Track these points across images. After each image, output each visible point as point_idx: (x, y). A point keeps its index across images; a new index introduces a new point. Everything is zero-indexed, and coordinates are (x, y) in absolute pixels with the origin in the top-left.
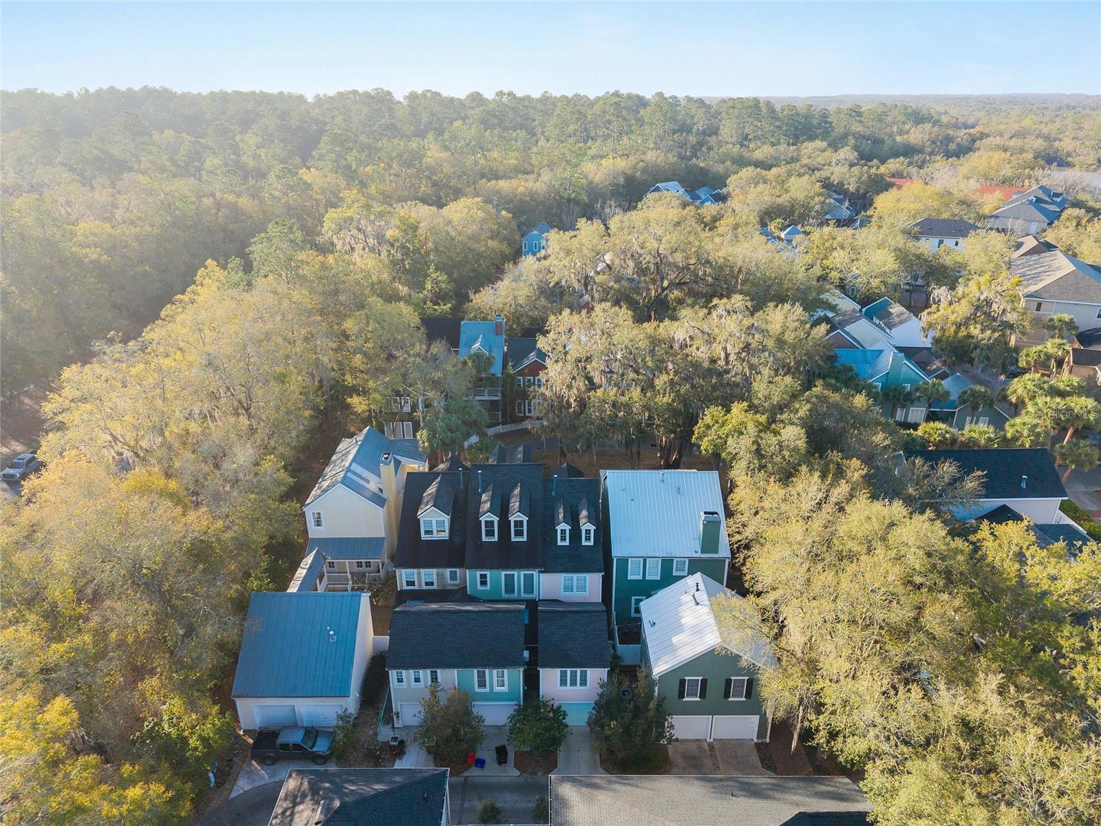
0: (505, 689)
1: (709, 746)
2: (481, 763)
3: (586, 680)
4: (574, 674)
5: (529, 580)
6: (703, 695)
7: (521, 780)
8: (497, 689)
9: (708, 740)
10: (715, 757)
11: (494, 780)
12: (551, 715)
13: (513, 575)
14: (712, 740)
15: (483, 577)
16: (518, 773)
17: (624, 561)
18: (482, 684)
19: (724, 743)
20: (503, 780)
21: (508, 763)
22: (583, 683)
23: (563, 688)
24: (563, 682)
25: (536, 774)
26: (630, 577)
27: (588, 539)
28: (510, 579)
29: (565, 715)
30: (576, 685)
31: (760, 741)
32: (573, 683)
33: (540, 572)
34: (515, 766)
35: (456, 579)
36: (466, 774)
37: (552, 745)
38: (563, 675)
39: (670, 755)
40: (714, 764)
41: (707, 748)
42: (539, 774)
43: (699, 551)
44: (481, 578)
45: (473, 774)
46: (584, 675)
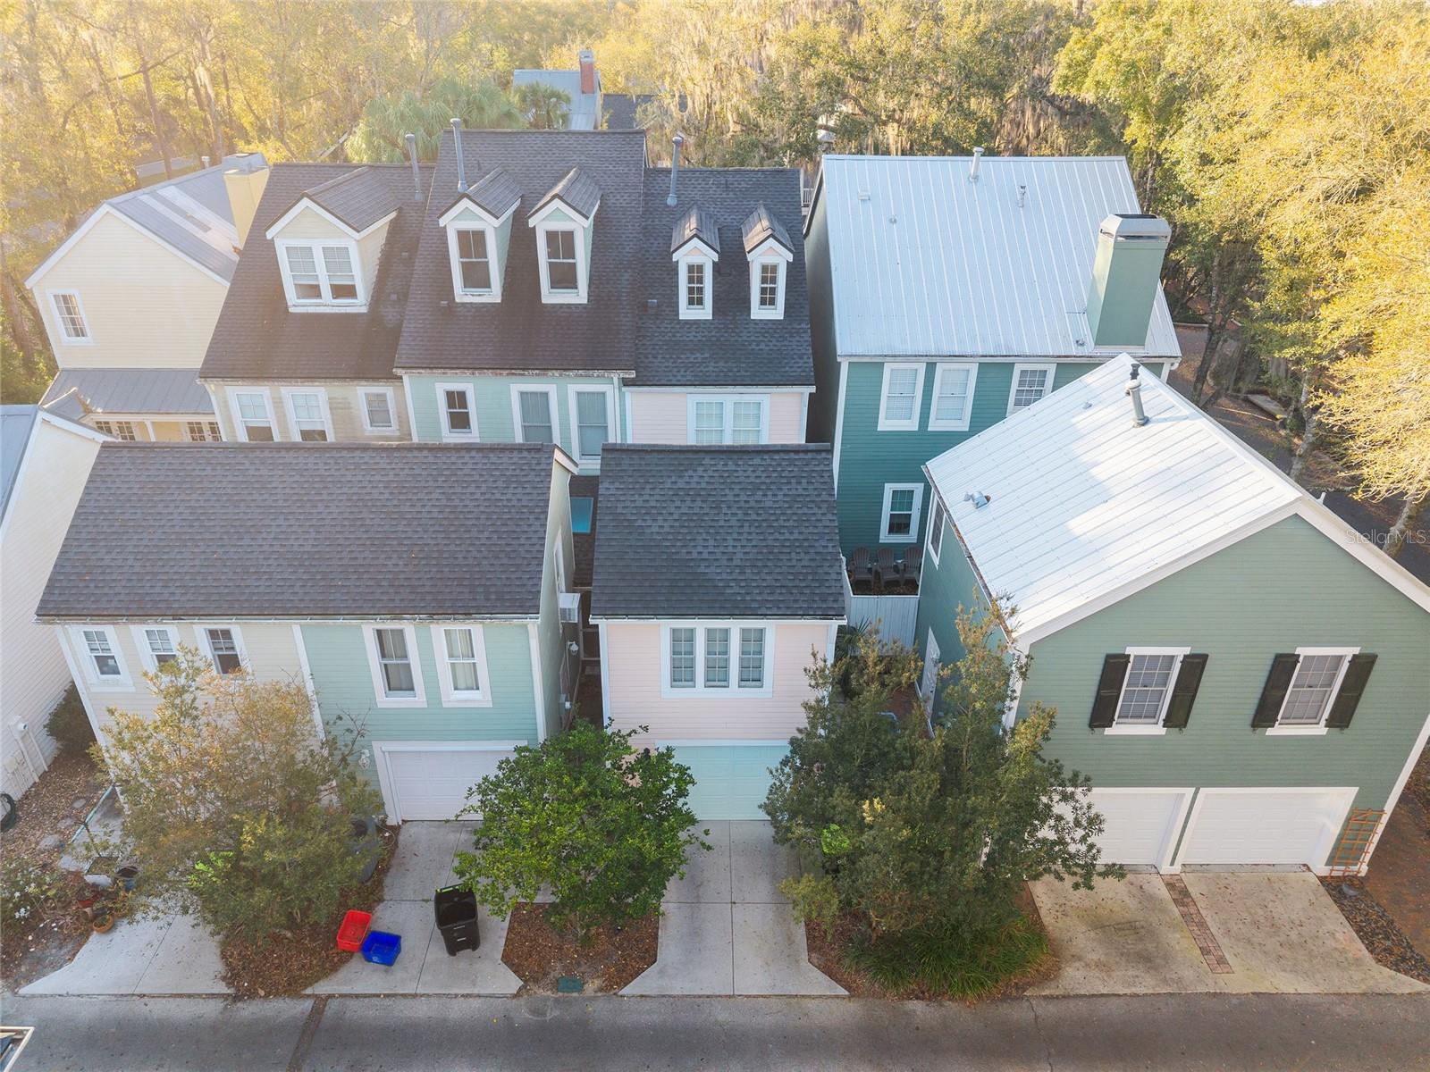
0: (480, 698)
1: (1171, 886)
2: (384, 947)
3: (759, 667)
4: (718, 641)
5: (592, 410)
6: (1178, 717)
7: (522, 1013)
8: (455, 698)
9: (1166, 869)
10: (1202, 924)
11: (420, 1011)
12: (635, 782)
13: (546, 395)
14: (1177, 868)
15: (456, 400)
16: (513, 983)
17: (871, 368)
18: (398, 680)
19: (1224, 879)
20: (458, 1011)
21: (484, 948)
22: (752, 674)
23: (683, 693)
24: (681, 673)
25: (579, 987)
26: (884, 425)
27: (768, 299)
28: (535, 406)
29: (684, 779)
30: (724, 681)
31: (1339, 871)
32: (717, 676)
33: (626, 383)
34: (507, 959)
35: (387, 422)
36: (322, 988)
37: (633, 888)
38: (681, 644)
39: (1047, 919)
40: (1205, 951)
41: (1164, 893)
42: (591, 987)
43: (1090, 341)
44: (451, 404)
45: (346, 990)
46: (754, 642)
